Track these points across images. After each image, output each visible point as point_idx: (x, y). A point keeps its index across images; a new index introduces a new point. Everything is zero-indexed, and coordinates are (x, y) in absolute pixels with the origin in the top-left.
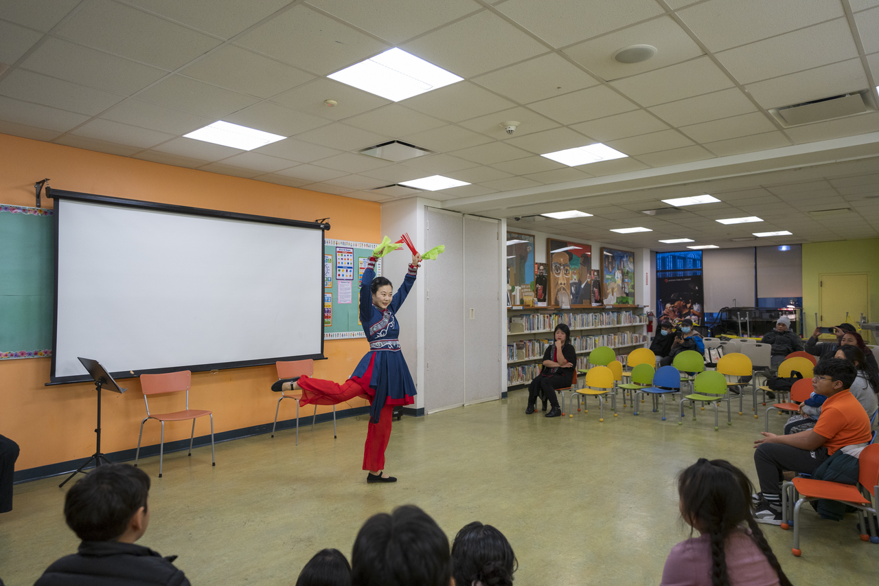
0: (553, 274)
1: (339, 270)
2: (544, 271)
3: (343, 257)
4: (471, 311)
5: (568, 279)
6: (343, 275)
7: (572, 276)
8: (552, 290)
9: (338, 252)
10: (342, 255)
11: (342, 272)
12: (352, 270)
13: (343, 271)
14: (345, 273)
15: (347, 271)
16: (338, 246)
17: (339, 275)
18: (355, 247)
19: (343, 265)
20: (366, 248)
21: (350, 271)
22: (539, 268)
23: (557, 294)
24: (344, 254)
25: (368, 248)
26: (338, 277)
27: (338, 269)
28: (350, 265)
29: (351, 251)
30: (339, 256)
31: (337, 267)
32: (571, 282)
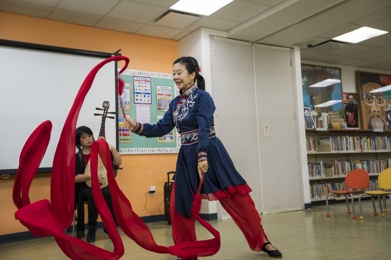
0: (364, 103)
1: (137, 96)
2: (354, 100)
3: (141, 85)
4: (265, 128)
5: (382, 108)
6: (141, 100)
7: (387, 105)
8: (364, 117)
9: (136, 80)
10: (139, 83)
11: (139, 97)
12: (150, 95)
13: (141, 96)
14: (143, 98)
15: (145, 96)
16: (135, 75)
17: (137, 100)
18: (152, 77)
19: (141, 91)
20: (163, 77)
21: (148, 96)
22: (347, 98)
23: (370, 121)
24: (141, 82)
25: (165, 77)
26: (136, 101)
27: (136, 94)
28: (147, 92)
29: (149, 79)
30: (136, 84)
31: (135, 93)
32: (386, 110)
